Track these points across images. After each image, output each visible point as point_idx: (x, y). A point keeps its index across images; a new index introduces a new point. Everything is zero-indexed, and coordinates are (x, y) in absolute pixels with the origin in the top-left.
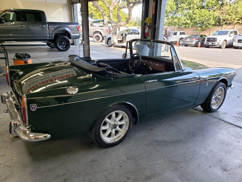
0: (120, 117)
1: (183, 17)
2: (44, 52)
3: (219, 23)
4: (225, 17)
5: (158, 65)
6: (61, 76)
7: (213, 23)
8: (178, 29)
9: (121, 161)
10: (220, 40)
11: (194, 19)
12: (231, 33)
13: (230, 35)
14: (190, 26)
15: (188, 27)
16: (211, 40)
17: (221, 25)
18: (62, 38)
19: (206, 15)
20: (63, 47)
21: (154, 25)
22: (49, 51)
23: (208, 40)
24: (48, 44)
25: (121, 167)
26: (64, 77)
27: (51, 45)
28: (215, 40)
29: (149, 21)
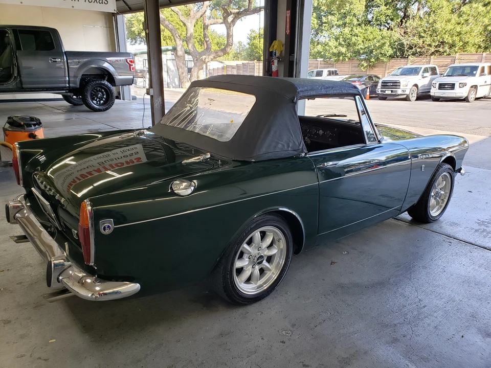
0: (268, 241)
1: (332, 40)
2: (60, 113)
3: (402, 51)
4: (412, 41)
5: (323, 134)
6: (115, 162)
7: (391, 52)
8: (325, 64)
9: (280, 331)
10: (407, 84)
11: (355, 44)
12: (426, 70)
13: (424, 76)
14: (347, 60)
15: (344, 60)
16: (389, 84)
17: (404, 57)
18: (95, 84)
19: (375, 38)
20: (100, 102)
21: (290, 55)
22: (69, 111)
23: (384, 86)
24: (66, 98)
25: (283, 342)
26: (122, 164)
27: (73, 100)
28: (396, 86)
29: (278, 46)
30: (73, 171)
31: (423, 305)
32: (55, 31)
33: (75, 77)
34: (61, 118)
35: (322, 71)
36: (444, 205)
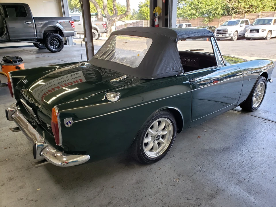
0: (163, 126)
2: (33, 54)
3: (228, 12)
4: (234, 5)
5: (190, 61)
6: (67, 82)
7: (222, 12)
8: (183, 21)
9: (172, 179)
10: (232, 31)
11: (201, 8)
12: (242, 22)
13: (241, 25)
14: (196, 17)
15: (194, 18)
16: (221, 31)
17: (230, 15)
18: (52, 37)
19: (213, 4)
20: (55, 47)
21: (166, 15)
22: (38, 52)
23: (218, 32)
24: (35, 45)
25: (174, 186)
26: (72, 83)
27: (39, 46)
28: (225, 32)
29: (158, 10)
30: (44, 88)
31: (254, 161)
32: (26, 5)
33: (40, 32)
34: (34, 56)
35: (182, 25)
36: (260, 101)
